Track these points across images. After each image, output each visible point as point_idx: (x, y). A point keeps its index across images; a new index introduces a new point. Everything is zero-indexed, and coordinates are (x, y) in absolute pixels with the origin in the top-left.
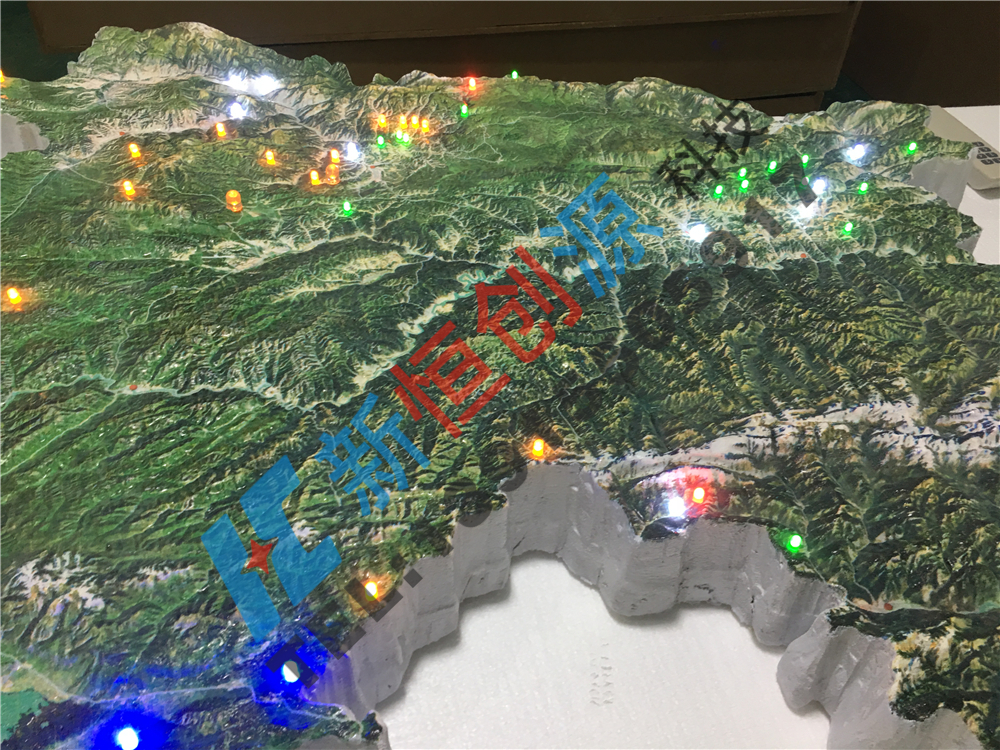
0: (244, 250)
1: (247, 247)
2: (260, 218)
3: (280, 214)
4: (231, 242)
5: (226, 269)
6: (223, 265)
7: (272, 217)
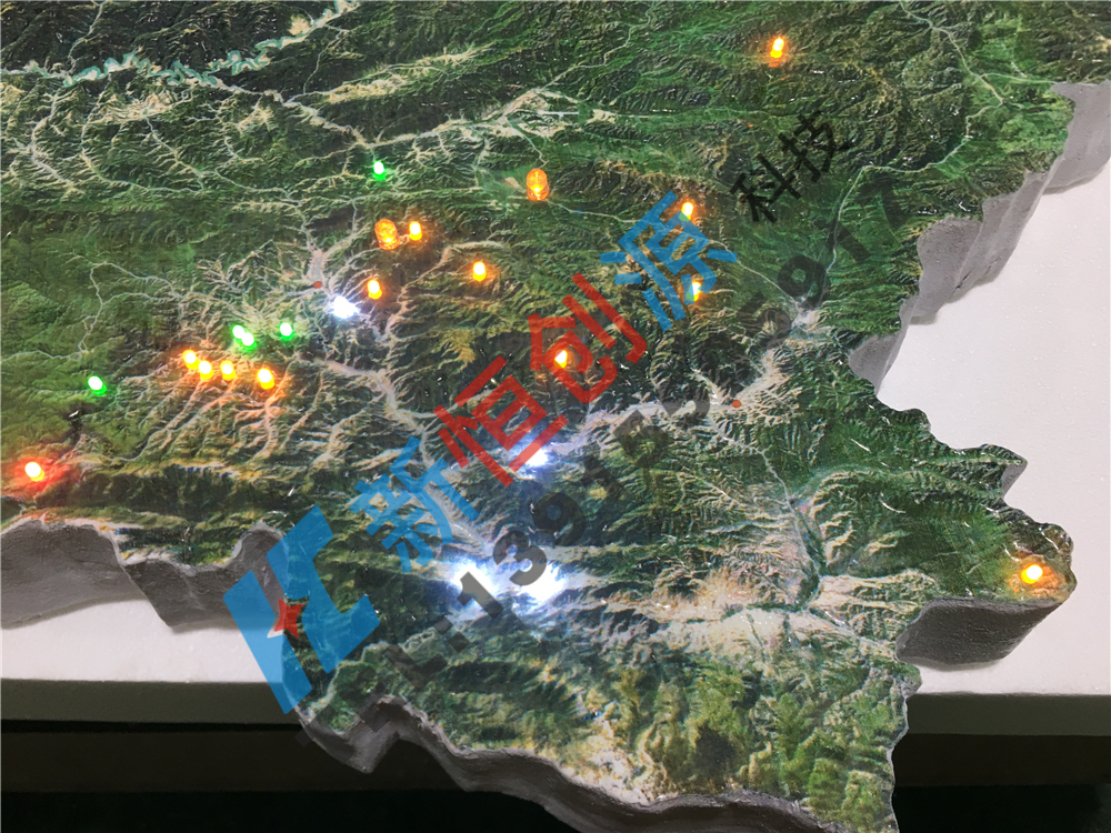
0: (526, 121)
1: (522, 125)
2: (503, 174)
3: (476, 179)
4: (543, 136)
5: (549, 94)
6: (551, 101)
7: (487, 176)
